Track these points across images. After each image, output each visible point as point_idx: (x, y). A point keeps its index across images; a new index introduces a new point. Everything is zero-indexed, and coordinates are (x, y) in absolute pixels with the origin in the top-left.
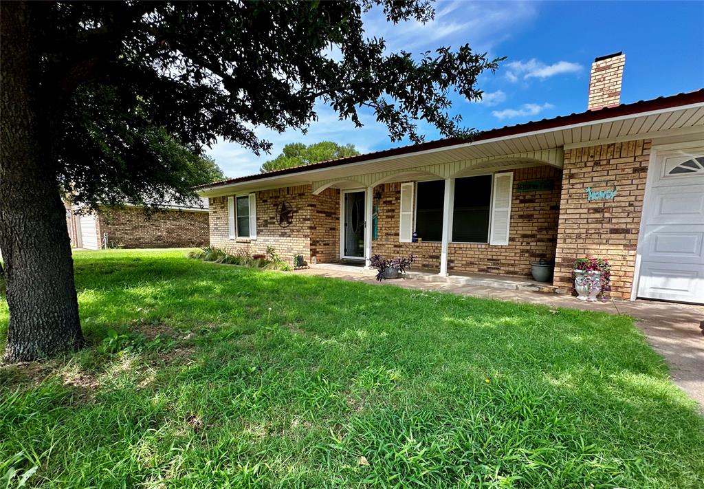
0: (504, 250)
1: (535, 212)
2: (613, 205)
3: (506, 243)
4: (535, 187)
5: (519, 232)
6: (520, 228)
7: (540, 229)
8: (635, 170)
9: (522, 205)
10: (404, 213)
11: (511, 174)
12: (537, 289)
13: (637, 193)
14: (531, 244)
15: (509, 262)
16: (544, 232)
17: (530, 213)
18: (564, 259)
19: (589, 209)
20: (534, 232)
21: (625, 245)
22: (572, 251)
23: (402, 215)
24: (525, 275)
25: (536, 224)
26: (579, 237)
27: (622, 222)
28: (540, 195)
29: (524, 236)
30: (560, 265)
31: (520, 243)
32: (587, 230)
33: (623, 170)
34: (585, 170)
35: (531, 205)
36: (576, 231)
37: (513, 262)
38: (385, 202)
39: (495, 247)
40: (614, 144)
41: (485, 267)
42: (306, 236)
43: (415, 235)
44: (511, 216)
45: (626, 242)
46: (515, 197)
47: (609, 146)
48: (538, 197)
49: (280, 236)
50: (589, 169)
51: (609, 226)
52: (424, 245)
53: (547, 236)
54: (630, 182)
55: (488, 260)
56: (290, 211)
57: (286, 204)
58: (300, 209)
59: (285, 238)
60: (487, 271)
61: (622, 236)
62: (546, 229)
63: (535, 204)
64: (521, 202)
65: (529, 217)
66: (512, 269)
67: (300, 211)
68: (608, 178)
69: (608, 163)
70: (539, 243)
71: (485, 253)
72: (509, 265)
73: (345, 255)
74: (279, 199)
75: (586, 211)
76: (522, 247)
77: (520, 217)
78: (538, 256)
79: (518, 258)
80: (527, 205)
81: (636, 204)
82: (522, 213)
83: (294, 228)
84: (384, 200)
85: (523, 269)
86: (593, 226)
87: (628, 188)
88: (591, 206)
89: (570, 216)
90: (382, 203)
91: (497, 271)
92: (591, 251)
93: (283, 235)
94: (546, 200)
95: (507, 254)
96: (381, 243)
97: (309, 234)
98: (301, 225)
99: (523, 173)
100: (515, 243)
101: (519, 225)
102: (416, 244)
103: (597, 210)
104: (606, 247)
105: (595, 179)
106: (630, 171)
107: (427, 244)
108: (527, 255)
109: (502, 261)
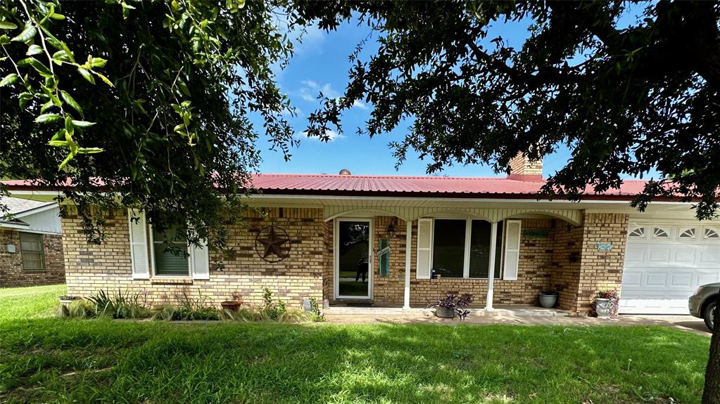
0: (513, 284)
1: (535, 254)
2: (611, 254)
3: (516, 278)
4: (536, 234)
5: (524, 270)
6: (525, 266)
7: (539, 267)
8: (622, 233)
9: (527, 248)
10: (421, 249)
11: (520, 222)
12: (567, 314)
13: (622, 247)
14: (533, 279)
15: (516, 294)
16: (542, 270)
17: (532, 254)
18: (583, 291)
19: (598, 256)
20: (535, 270)
21: (616, 281)
22: (588, 285)
23: (420, 251)
24: (529, 303)
25: (537, 263)
26: (592, 275)
27: (614, 266)
28: (539, 241)
29: (528, 273)
30: (581, 296)
31: (525, 279)
32: (597, 270)
33: (616, 231)
34: (597, 229)
35: (533, 248)
36: (591, 271)
37: (520, 294)
38: (398, 236)
39: (507, 282)
40: (612, 214)
41: (499, 299)
42: (315, 275)
43: (434, 271)
44: (520, 256)
45: (616, 279)
46: (522, 242)
47: (609, 215)
48: (537, 242)
49: (263, 274)
50: (599, 229)
51: (608, 268)
52: (444, 281)
53: (545, 273)
54: (619, 240)
55: (501, 293)
56: (286, 240)
57: (276, 231)
58: (304, 238)
59: (274, 277)
60: (500, 303)
61: (614, 275)
62: (542, 267)
63: (536, 248)
64: (526, 245)
65: (532, 258)
66: (519, 300)
67: (303, 242)
68: (608, 236)
69: (609, 226)
70: (538, 278)
71: (499, 287)
72: (517, 296)
73: (340, 295)
74: (262, 223)
75: (596, 257)
76: (527, 282)
77: (526, 257)
78: (538, 288)
79: (524, 291)
80: (530, 248)
81: (622, 254)
82: (526, 254)
83: (292, 263)
84: (398, 233)
85: (527, 299)
86: (600, 268)
87: (618, 243)
88: (599, 254)
89: (588, 261)
90: (395, 236)
91: (508, 302)
92: (599, 285)
93: (270, 272)
94: (543, 245)
95: (515, 287)
96: (394, 280)
97: (321, 271)
98: (308, 260)
99: (528, 223)
100: (522, 278)
101: (525, 263)
102: (435, 280)
103: (602, 257)
104: (607, 282)
105: (602, 236)
106: (619, 233)
107: (447, 280)
108: (530, 287)
109: (512, 294)
